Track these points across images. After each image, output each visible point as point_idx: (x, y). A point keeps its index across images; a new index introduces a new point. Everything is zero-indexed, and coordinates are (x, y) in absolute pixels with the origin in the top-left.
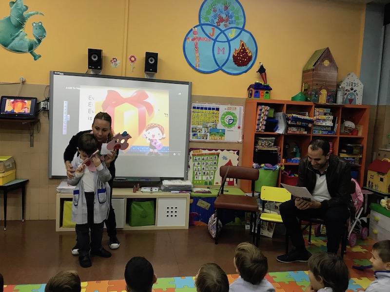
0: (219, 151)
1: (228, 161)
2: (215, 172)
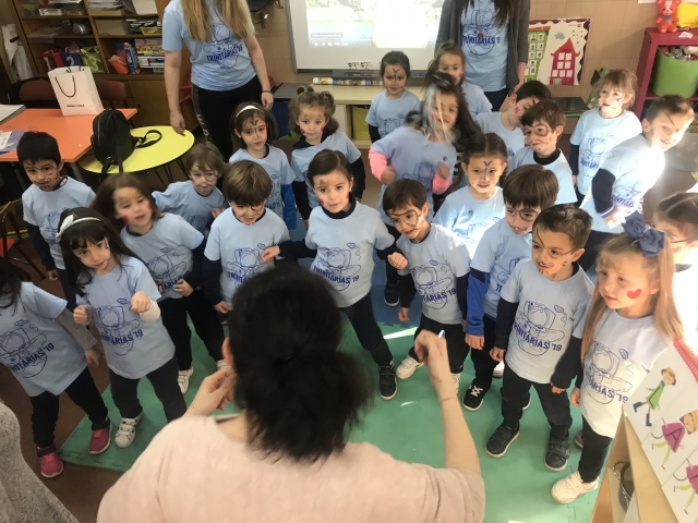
0: (549, 24)
1: (565, 41)
2: (538, 63)
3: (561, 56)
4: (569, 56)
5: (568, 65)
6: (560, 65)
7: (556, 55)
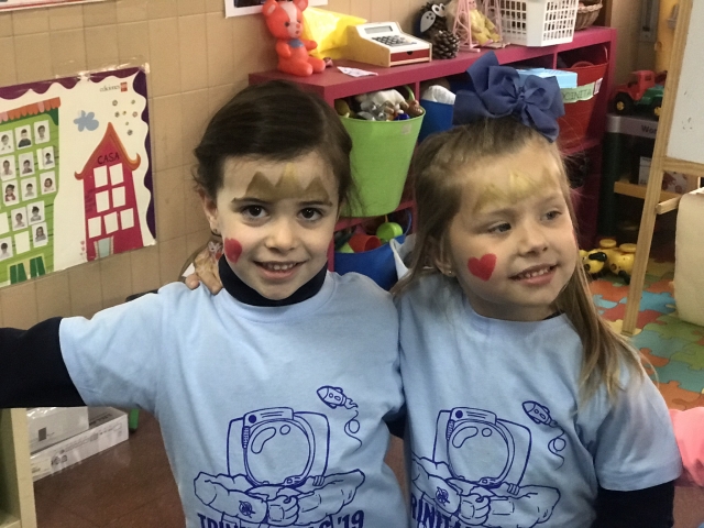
3: (100, 176)
4: (117, 172)
5: (120, 197)
6: (102, 201)
7: (87, 176)
